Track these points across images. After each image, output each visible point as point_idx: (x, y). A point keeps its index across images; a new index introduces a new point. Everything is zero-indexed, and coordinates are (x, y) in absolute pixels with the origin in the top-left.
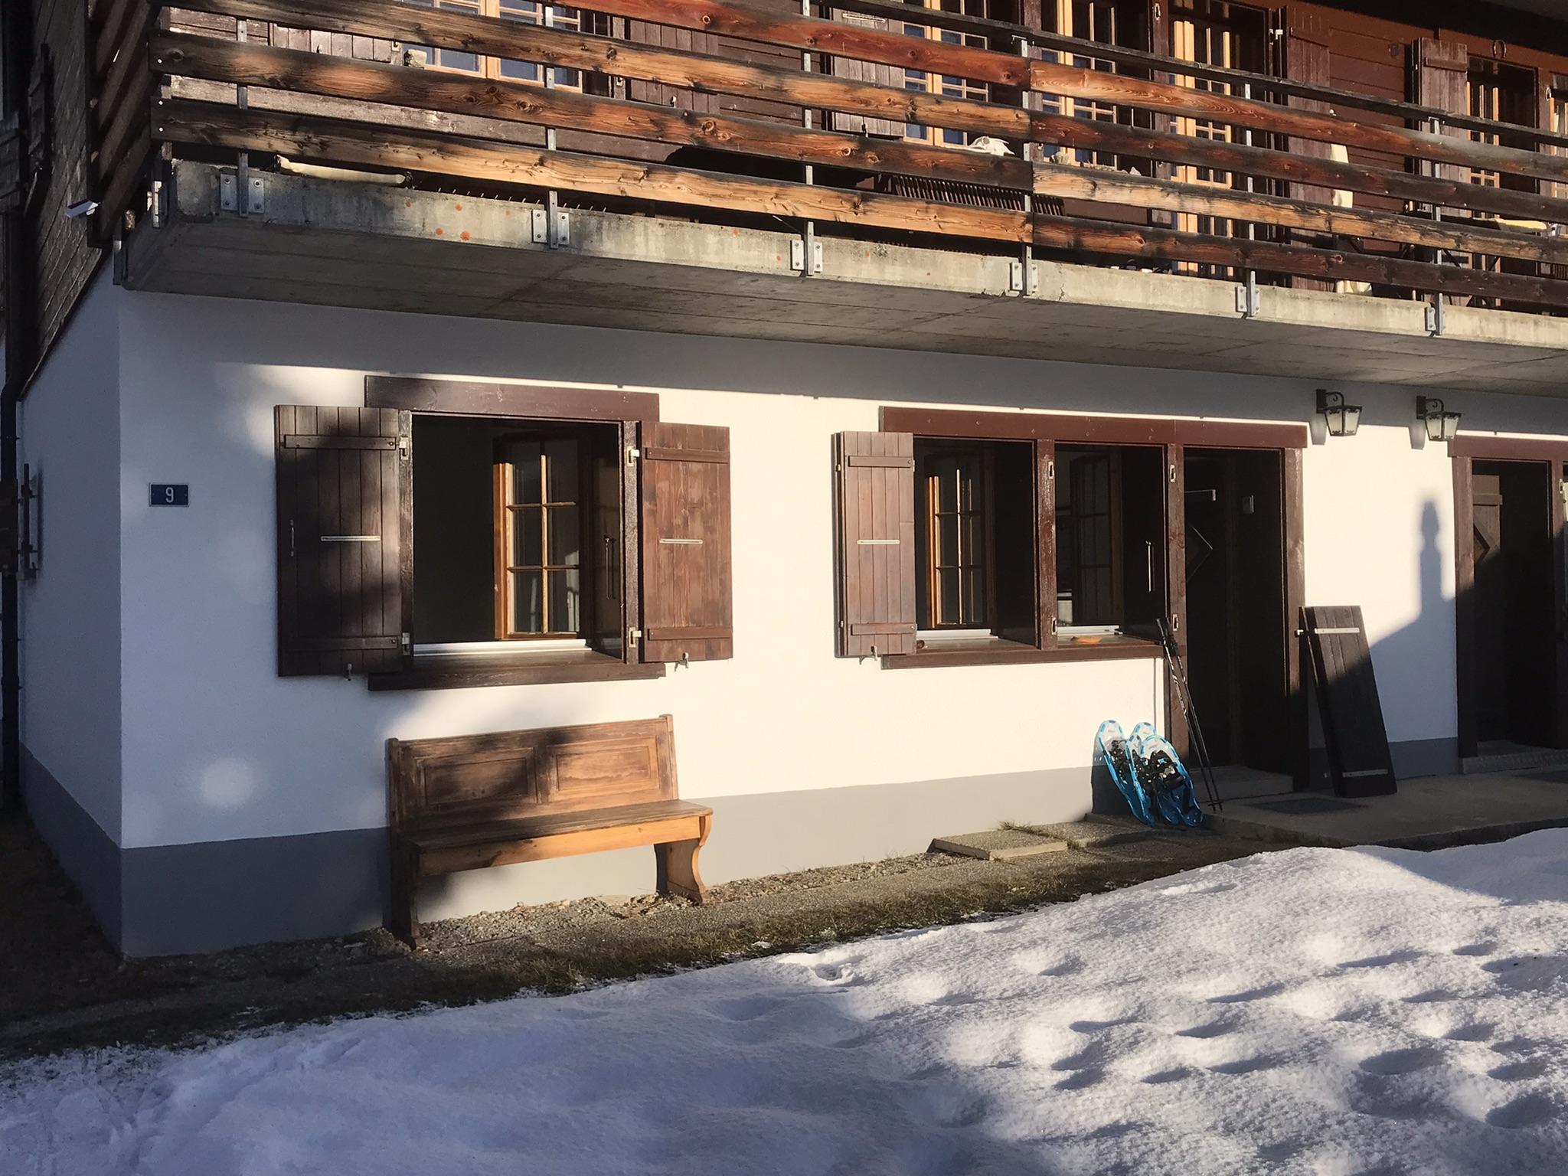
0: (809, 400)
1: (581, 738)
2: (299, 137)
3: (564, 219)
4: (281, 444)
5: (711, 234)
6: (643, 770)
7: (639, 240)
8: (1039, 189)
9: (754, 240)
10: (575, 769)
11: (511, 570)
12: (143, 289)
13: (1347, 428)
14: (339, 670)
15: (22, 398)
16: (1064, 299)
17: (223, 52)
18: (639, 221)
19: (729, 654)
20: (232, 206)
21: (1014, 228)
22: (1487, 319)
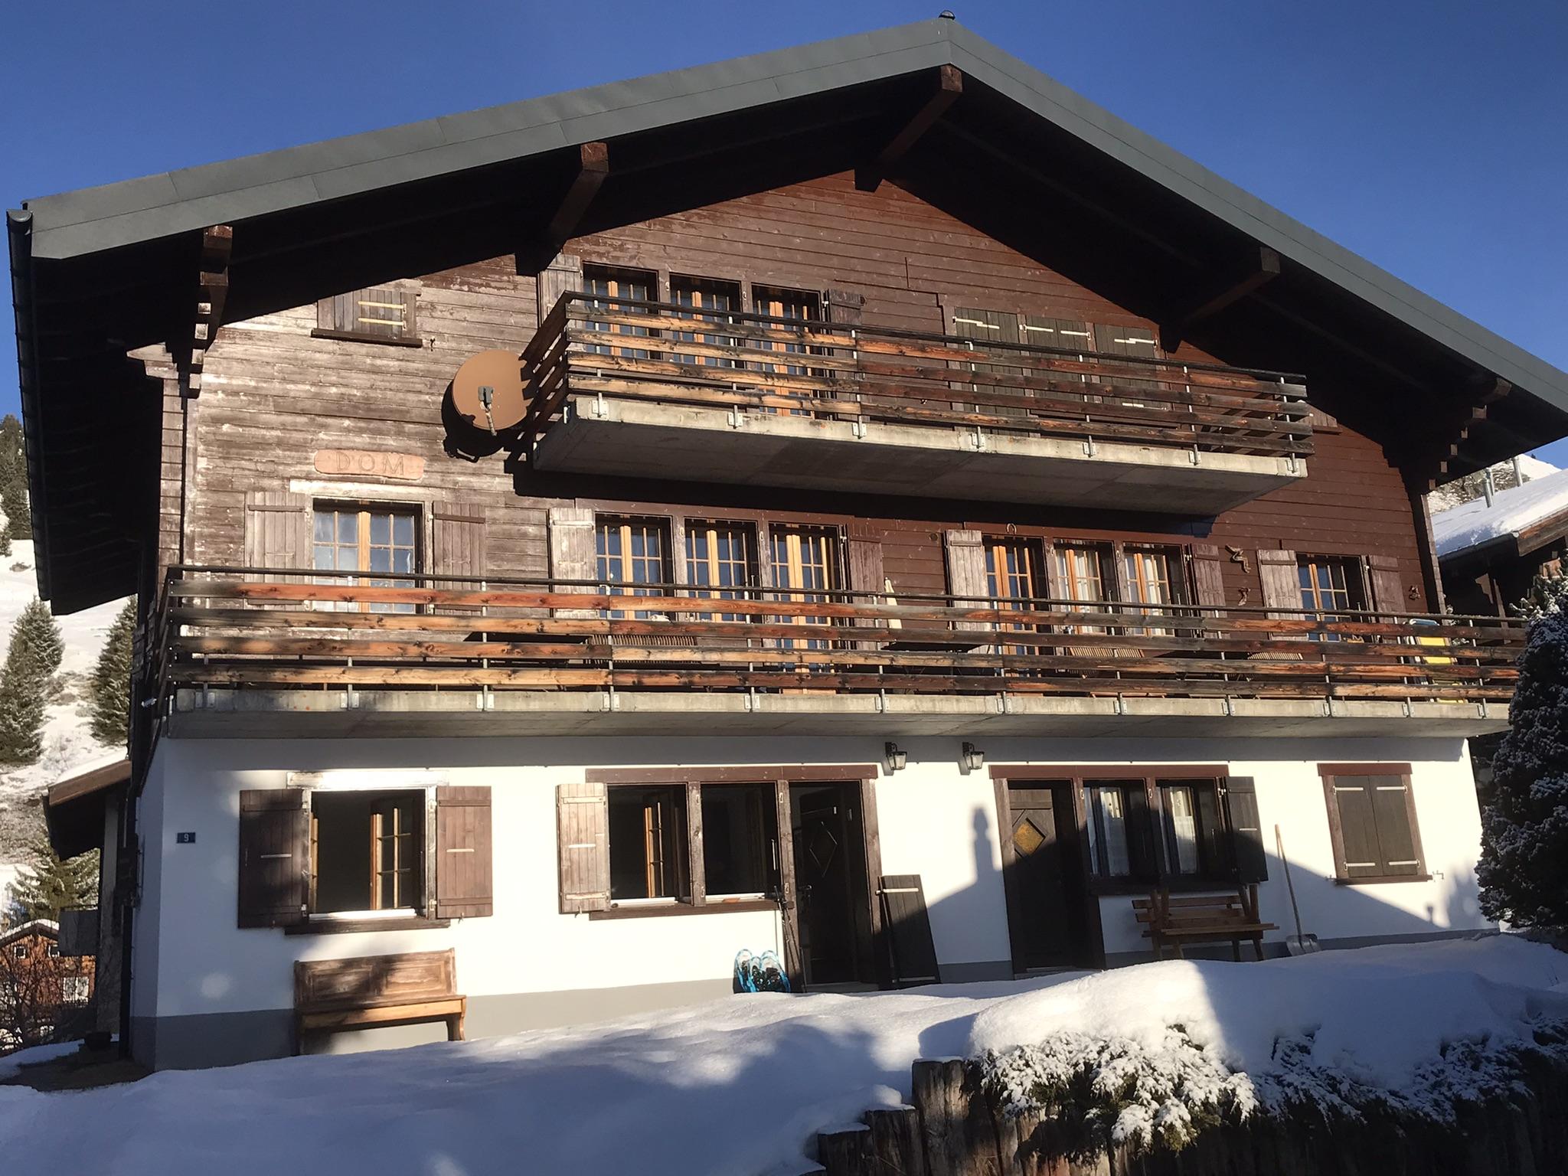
0: (542, 768)
1: (402, 961)
2: (230, 673)
3: (356, 696)
4: (242, 809)
5: (433, 696)
6: (437, 979)
7: (395, 702)
8: (616, 657)
9: (456, 697)
10: (398, 977)
11: (380, 874)
12: (177, 738)
13: (898, 765)
14: (270, 926)
15: (140, 796)
16: (636, 710)
17: (198, 641)
18: (395, 694)
19: (490, 914)
20: (200, 706)
21: (598, 677)
22: (920, 701)
